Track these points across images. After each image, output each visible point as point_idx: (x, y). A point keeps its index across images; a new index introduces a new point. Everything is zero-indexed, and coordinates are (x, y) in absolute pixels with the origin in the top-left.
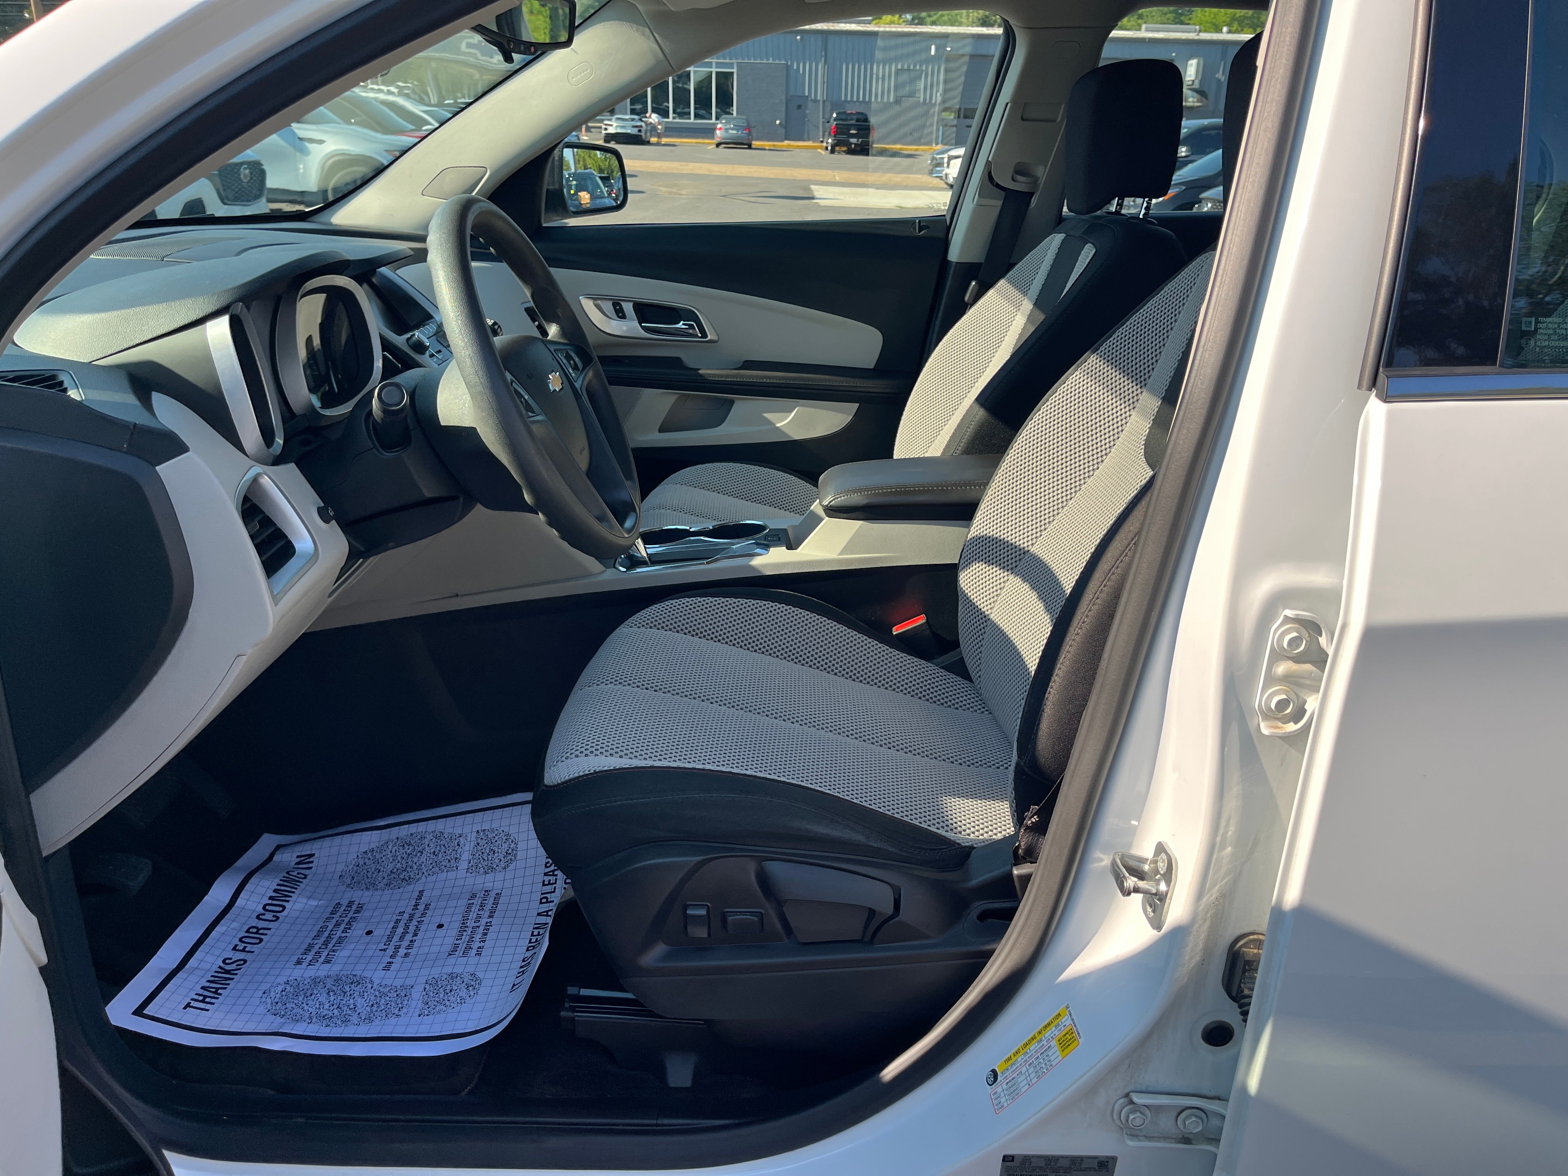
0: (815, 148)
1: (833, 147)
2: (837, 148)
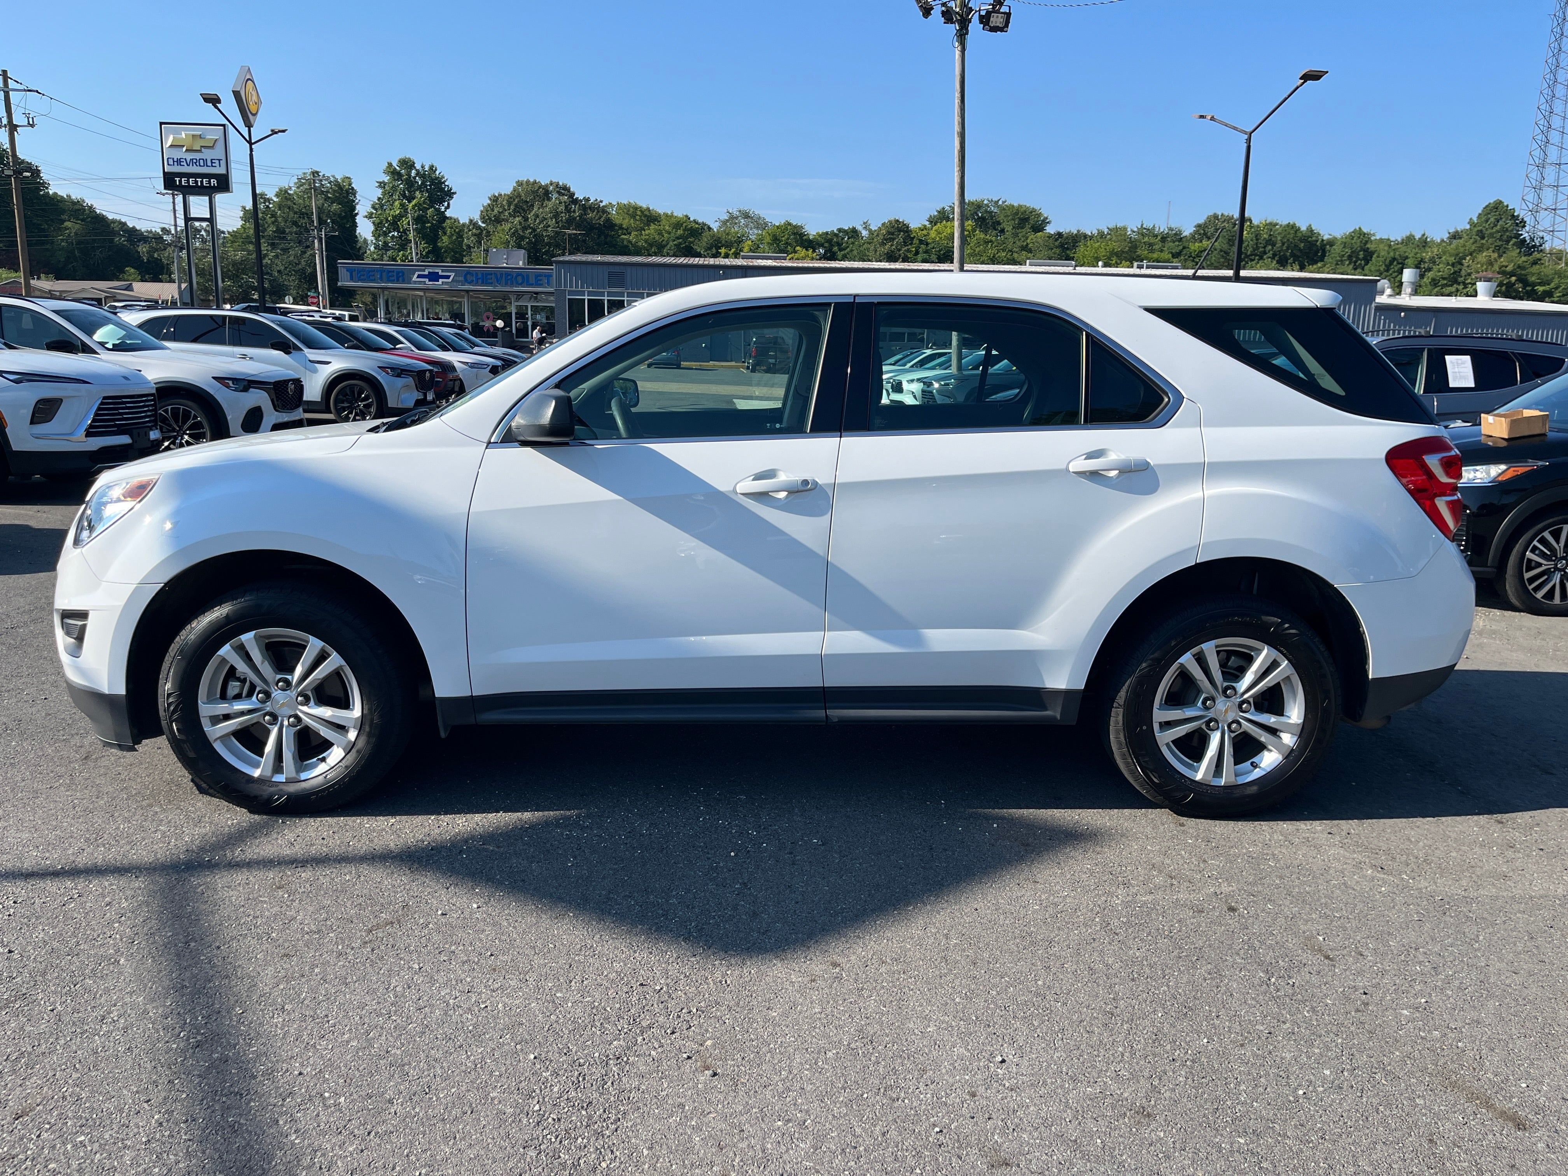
0: (738, 367)
1: (754, 366)
2: (758, 368)
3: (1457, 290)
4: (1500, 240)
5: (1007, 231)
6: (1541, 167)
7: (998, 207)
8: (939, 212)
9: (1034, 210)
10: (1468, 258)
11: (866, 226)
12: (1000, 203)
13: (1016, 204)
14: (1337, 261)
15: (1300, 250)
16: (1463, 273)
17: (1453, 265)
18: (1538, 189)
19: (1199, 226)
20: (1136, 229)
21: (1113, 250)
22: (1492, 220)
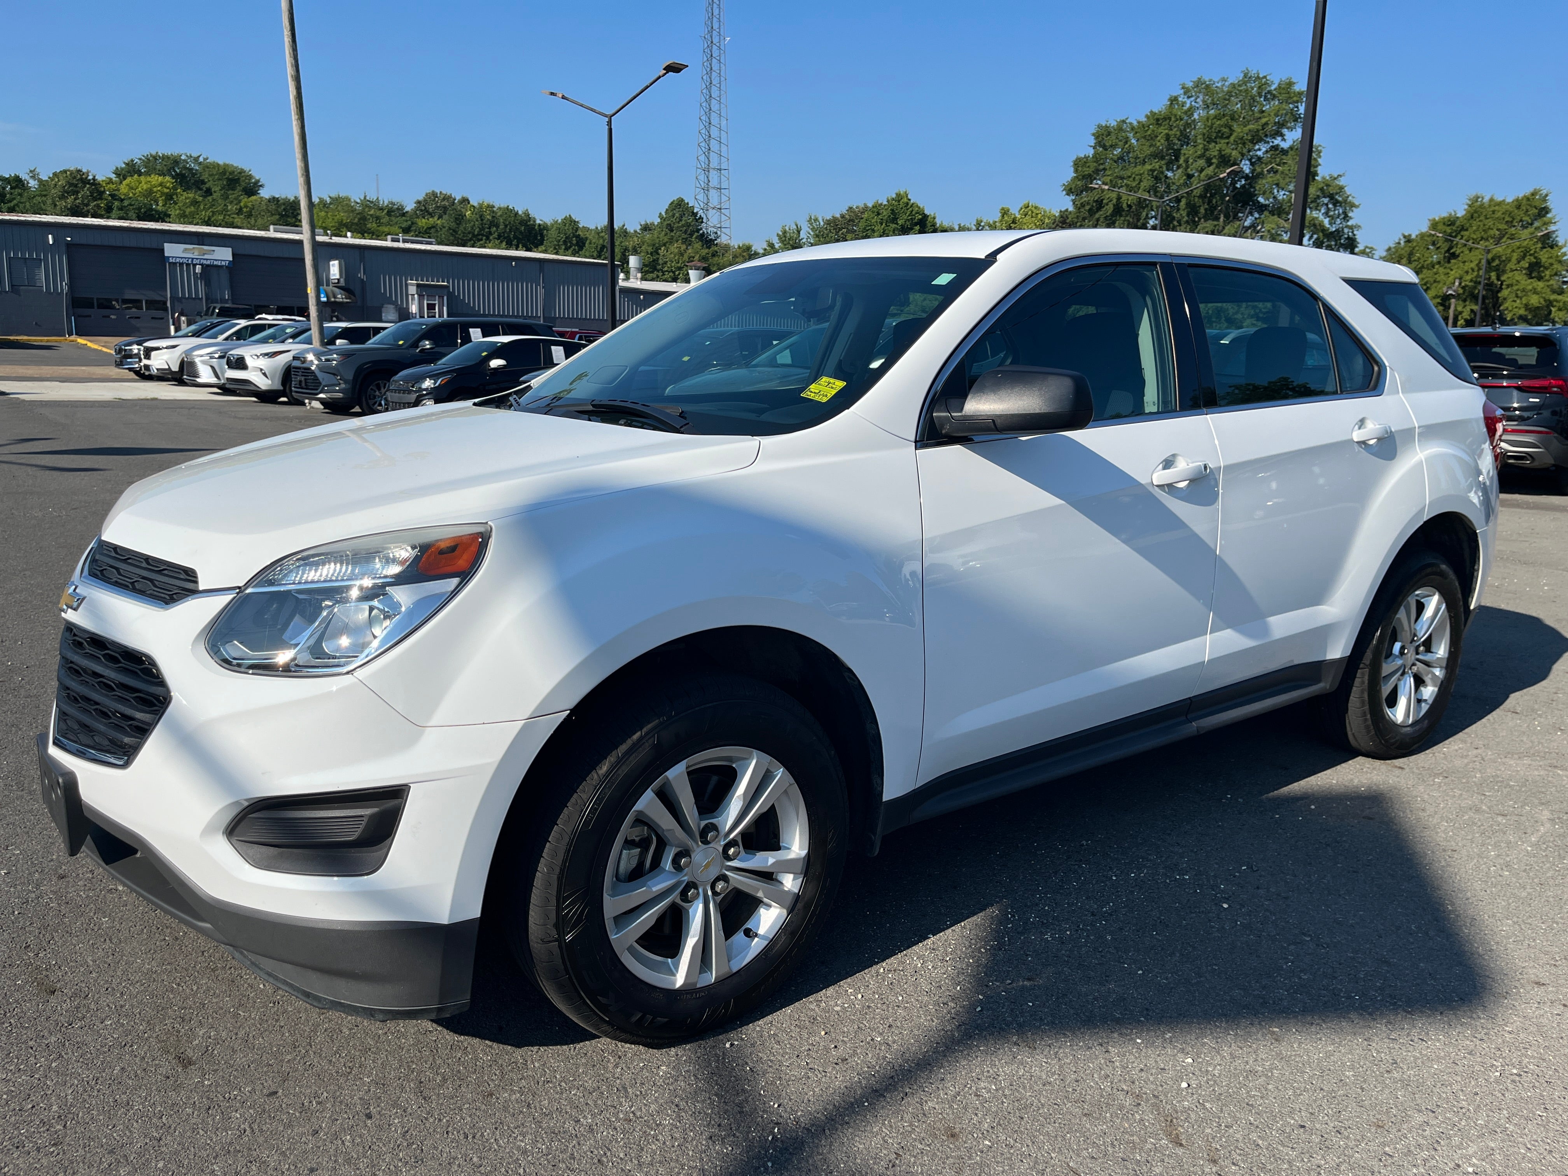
3: (658, 277)
4: (685, 232)
5: (215, 192)
6: (707, 170)
7: (200, 163)
8: (127, 164)
9: (242, 171)
10: (663, 248)
11: (34, 175)
12: (201, 159)
13: (221, 163)
14: (555, 245)
15: (521, 232)
16: (660, 262)
17: (651, 254)
18: (706, 190)
19: (419, 202)
20: (359, 201)
21: (342, 221)
22: (677, 215)
